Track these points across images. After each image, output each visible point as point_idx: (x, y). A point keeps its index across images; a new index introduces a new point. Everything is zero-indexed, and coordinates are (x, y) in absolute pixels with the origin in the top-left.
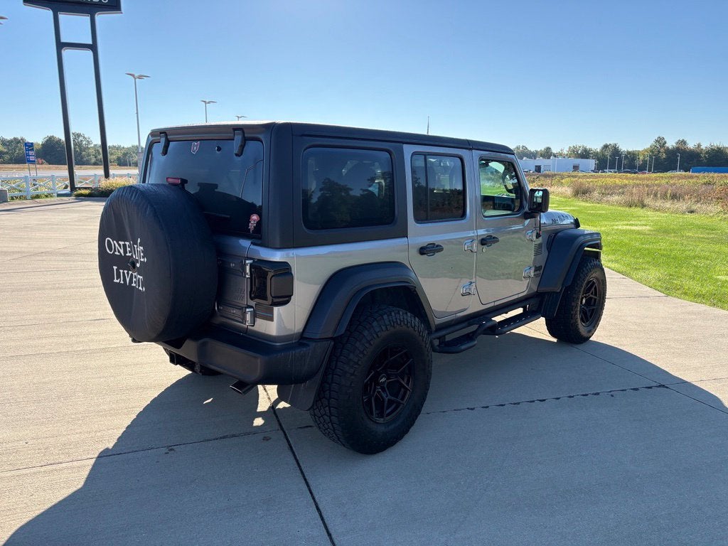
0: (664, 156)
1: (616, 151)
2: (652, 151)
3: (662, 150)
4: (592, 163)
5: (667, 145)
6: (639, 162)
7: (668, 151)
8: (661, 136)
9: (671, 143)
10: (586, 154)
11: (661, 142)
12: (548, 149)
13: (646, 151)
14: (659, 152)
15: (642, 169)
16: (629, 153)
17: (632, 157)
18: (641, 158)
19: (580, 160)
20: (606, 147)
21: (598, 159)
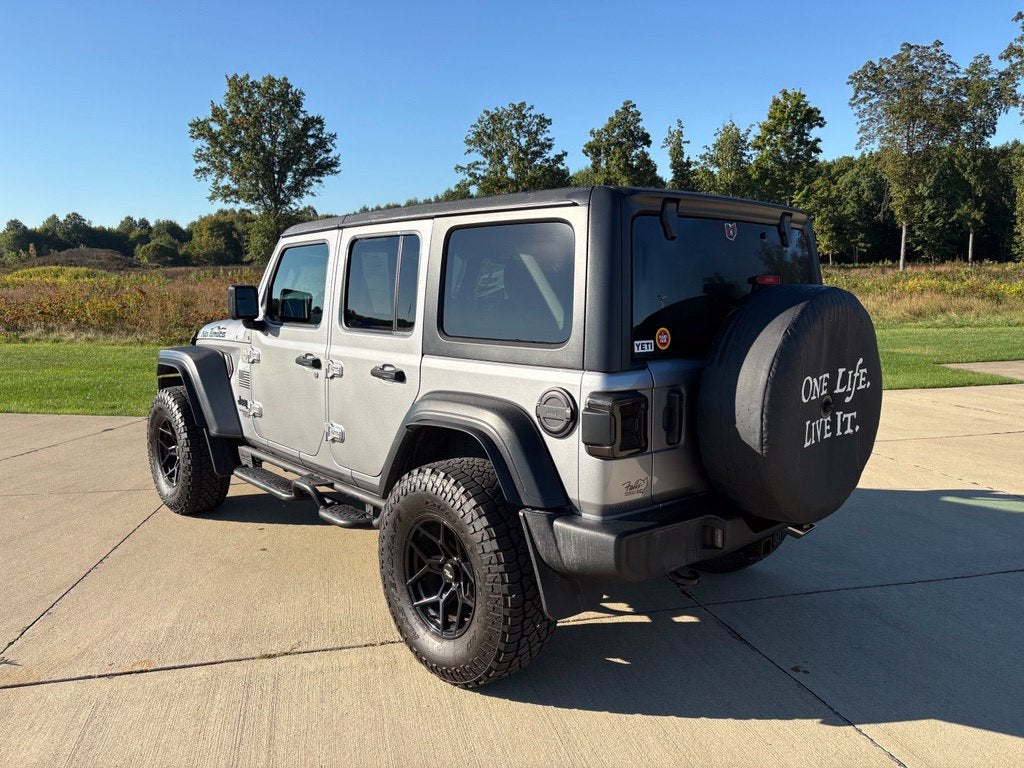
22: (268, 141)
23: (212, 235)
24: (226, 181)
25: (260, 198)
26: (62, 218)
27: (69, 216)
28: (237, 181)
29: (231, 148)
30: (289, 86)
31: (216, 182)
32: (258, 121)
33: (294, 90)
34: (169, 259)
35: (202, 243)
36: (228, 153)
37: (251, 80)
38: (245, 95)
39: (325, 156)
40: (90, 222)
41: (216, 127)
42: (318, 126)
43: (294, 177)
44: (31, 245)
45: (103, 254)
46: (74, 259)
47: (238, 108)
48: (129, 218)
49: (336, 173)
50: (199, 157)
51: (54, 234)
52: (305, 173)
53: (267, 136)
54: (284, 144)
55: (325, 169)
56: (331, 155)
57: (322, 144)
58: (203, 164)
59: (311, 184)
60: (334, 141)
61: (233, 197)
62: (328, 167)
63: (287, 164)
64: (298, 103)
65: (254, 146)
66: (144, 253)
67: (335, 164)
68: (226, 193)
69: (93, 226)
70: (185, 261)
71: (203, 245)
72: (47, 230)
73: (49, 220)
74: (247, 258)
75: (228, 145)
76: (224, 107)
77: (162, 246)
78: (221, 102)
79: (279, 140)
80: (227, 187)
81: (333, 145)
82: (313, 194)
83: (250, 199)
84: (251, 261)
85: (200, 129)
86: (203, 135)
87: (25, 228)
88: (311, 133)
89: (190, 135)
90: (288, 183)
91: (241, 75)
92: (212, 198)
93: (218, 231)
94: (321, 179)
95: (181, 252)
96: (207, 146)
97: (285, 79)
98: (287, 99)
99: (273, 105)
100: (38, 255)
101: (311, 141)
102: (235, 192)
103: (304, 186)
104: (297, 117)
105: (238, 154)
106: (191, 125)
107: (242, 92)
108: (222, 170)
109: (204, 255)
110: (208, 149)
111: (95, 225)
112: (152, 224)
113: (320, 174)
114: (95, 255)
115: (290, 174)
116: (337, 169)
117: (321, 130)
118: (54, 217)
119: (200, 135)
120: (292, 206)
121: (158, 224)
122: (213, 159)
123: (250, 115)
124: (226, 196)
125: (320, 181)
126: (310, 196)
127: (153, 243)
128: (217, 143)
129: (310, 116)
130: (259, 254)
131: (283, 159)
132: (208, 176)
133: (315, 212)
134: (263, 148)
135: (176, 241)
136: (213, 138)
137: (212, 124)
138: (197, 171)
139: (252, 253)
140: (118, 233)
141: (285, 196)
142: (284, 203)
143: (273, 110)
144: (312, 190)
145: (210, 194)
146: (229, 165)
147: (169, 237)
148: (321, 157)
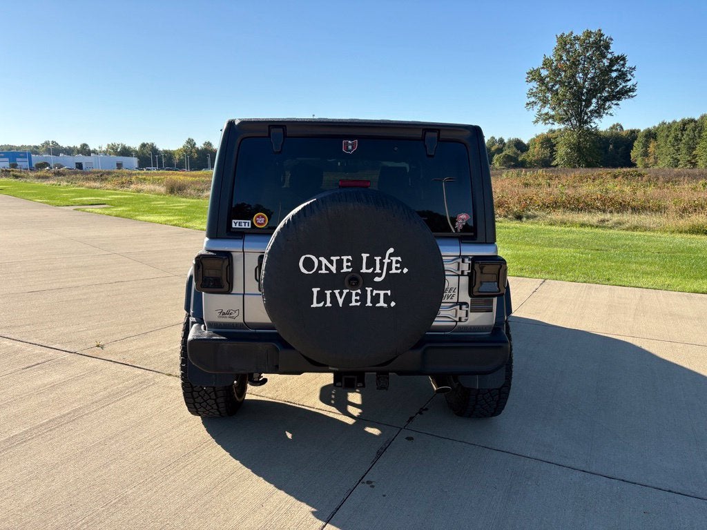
0: (196, 156)
1: (154, 150)
2: (185, 151)
3: (193, 150)
4: (134, 161)
5: (197, 146)
6: (176, 161)
7: (198, 151)
8: (191, 138)
9: (200, 145)
10: (126, 152)
11: (191, 142)
12: (85, 146)
13: (180, 150)
14: (191, 152)
15: (180, 166)
16: (166, 152)
17: (169, 155)
18: (177, 157)
19: (121, 157)
20: (144, 145)
21: (138, 157)
22: (580, 78)
23: (542, 147)
24: (546, 110)
25: (569, 120)
28: (554, 109)
29: (553, 86)
30: (602, 35)
31: (540, 111)
32: (575, 64)
33: (605, 37)
34: (513, 163)
35: (535, 153)
36: (550, 90)
37: (574, 35)
38: (568, 46)
39: (624, 84)
41: (544, 73)
42: (622, 62)
43: (597, 103)
47: (561, 56)
49: (632, 97)
50: (532, 94)
52: (606, 99)
53: (581, 75)
54: (593, 79)
55: (623, 95)
56: (629, 84)
57: (622, 76)
58: (533, 99)
59: (610, 107)
60: (634, 73)
61: (551, 121)
62: (625, 93)
63: (592, 93)
64: (607, 47)
65: (569, 83)
66: (497, 160)
67: (632, 90)
68: (546, 118)
70: (522, 165)
71: (535, 154)
74: (554, 163)
75: (550, 84)
76: (552, 58)
77: (509, 156)
78: (550, 54)
79: (589, 76)
80: (547, 114)
81: (632, 76)
82: (611, 115)
83: (562, 120)
84: (557, 165)
85: (534, 75)
86: (534, 79)
88: (615, 68)
89: (526, 80)
90: (592, 108)
91: (567, 33)
92: (536, 122)
93: (546, 144)
94: (619, 102)
95: (520, 159)
96: (536, 86)
97: (600, 30)
98: (600, 45)
99: (587, 51)
101: (614, 75)
102: (552, 117)
103: (605, 109)
104: (605, 57)
105: (557, 90)
106: (528, 73)
107: (566, 45)
108: (545, 102)
109: (535, 161)
110: (537, 88)
112: (506, 141)
113: (619, 99)
115: (594, 101)
116: (634, 94)
117: (623, 65)
119: (532, 79)
120: (592, 124)
121: (510, 141)
122: (540, 95)
123: (569, 60)
124: (545, 120)
125: (617, 104)
126: (609, 116)
127: (504, 153)
128: (543, 83)
129: (616, 55)
130: (563, 160)
131: (591, 89)
132: (535, 107)
133: (621, 127)
134: (576, 83)
135: (519, 152)
136: (542, 80)
137: (542, 71)
138: (528, 104)
139: (558, 159)
141: (588, 117)
142: (586, 122)
143: (588, 54)
144: (610, 111)
145: (535, 119)
146: (550, 98)
147: (515, 149)
148: (621, 86)
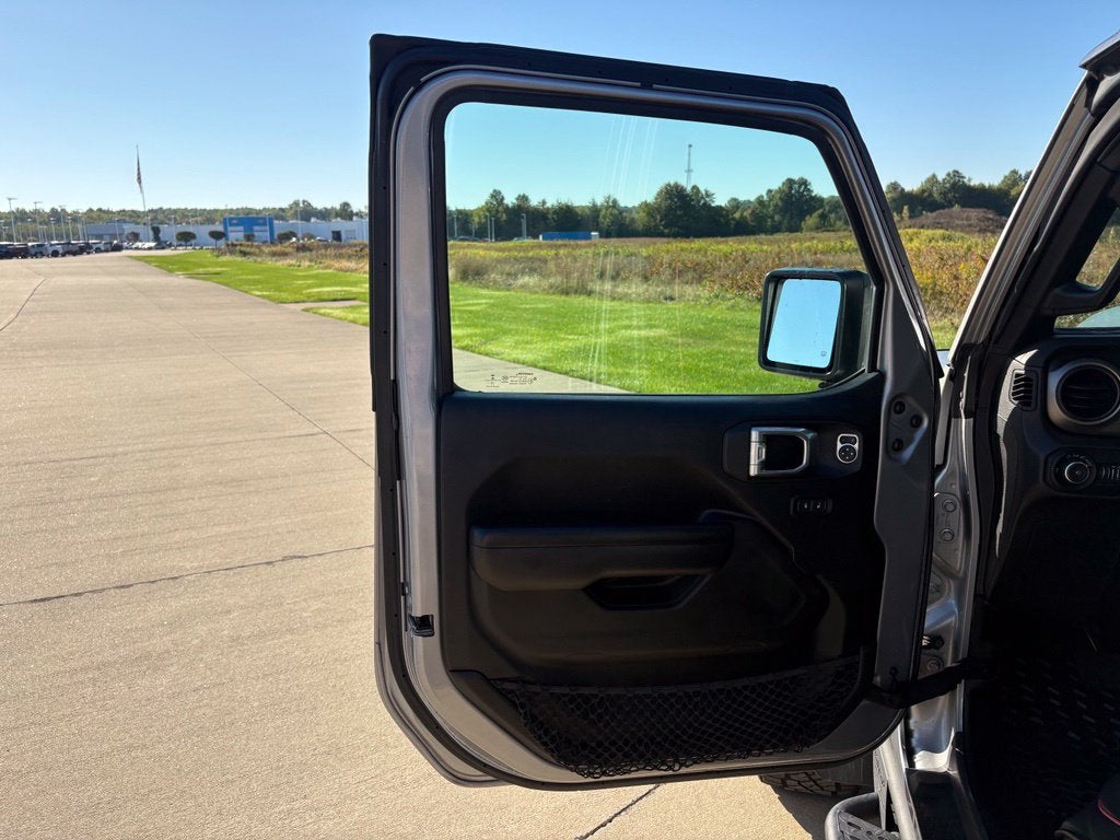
0: (505, 216)
2: (488, 210)
3: (500, 208)
5: (505, 202)
6: (475, 226)
7: (507, 209)
8: (498, 188)
9: (510, 200)
11: (497, 196)
13: (481, 209)
14: (497, 211)
15: (481, 234)
16: (460, 213)
17: (464, 218)
18: (476, 220)
26: (941, 177)
27: (949, 175)
40: (970, 180)
44: (906, 207)
45: (974, 214)
46: (942, 221)
48: (1015, 172)
51: (931, 195)
69: (972, 184)
72: (923, 191)
73: (928, 180)
87: (903, 190)
100: (910, 217)
111: (975, 182)
114: (965, 215)
118: (934, 176)
140: (999, 189)
